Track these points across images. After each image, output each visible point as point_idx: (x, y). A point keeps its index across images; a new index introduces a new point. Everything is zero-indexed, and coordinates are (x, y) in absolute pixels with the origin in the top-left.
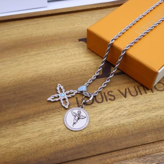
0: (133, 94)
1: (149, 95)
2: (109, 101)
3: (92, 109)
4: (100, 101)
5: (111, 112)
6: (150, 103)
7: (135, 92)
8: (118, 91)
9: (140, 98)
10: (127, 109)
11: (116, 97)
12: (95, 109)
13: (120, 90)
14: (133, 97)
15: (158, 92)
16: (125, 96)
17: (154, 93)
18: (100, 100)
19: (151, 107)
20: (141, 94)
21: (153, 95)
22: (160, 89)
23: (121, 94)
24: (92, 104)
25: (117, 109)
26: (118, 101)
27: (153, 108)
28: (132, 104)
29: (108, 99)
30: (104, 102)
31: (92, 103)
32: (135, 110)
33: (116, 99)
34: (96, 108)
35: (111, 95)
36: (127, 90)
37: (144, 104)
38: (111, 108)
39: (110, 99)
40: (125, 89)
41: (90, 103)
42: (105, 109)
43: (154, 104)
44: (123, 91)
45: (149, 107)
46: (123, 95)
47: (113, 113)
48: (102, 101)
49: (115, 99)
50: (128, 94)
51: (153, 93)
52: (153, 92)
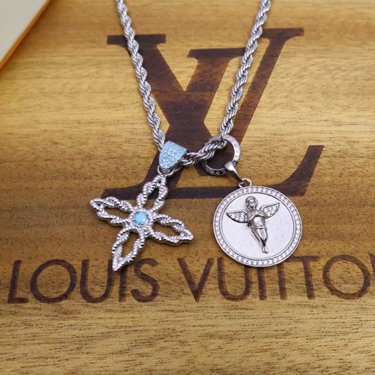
0: (230, 288)
1: (293, 306)
2: (130, 300)
3: (56, 323)
4: (98, 291)
5: (120, 348)
6: (283, 340)
7: (243, 280)
8: (178, 266)
9: (250, 313)
10: (187, 348)
11: (161, 287)
12: (66, 322)
13: (187, 260)
14: (225, 301)
15: (334, 298)
16: (197, 293)
17: (317, 301)
18: (97, 288)
19: (284, 364)
20: (263, 296)
21: (307, 310)
22: (344, 288)
23: (184, 279)
24: (64, 303)
25: (150, 343)
26: (162, 307)
27: (289, 368)
28: (212, 330)
29: (128, 292)
30: (109, 300)
31: (65, 296)
32: (218, 361)
33: (158, 298)
34: (72, 322)
35: (145, 278)
36: (214, 268)
37: (260, 343)
38: (127, 333)
39: (136, 293)
40: (205, 262)
41: (56, 296)
42: (104, 330)
43: (301, 350)
44: (197, 268)
45: (274, 360)
46: (191, 283)
47: (126, 357)
48: (106, 296)
49: (154, 294)
50: (211, 286)
51: (311, 302)
52: (311, 296)
